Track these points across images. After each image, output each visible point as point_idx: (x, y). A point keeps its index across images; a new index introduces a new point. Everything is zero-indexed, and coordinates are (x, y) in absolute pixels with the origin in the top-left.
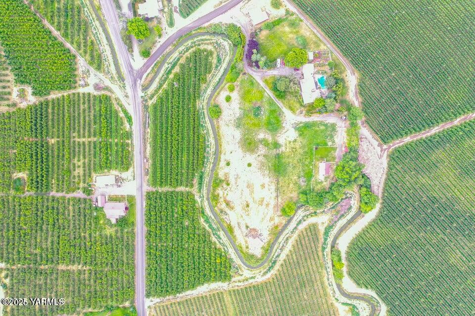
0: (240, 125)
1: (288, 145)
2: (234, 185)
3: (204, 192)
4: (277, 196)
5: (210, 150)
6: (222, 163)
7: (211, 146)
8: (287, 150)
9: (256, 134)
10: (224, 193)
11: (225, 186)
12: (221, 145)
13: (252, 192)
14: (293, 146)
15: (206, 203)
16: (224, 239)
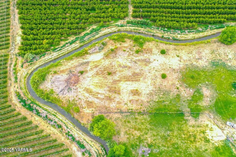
0: (217, 66)
1: (198, 129)
2: (137, 58)
3: (128, 27)
4: (121, 112)
5: (178, 34)
6: (163, 46)
7: (184, 34)
8: (191, 129)
9: (207, 85)
10: (126, 47)
11: (135, 49)
12: (186, 45)
13: (127, 79)
14: (198, 137)
15: (114, 29)
16: (70, 48)
